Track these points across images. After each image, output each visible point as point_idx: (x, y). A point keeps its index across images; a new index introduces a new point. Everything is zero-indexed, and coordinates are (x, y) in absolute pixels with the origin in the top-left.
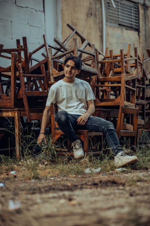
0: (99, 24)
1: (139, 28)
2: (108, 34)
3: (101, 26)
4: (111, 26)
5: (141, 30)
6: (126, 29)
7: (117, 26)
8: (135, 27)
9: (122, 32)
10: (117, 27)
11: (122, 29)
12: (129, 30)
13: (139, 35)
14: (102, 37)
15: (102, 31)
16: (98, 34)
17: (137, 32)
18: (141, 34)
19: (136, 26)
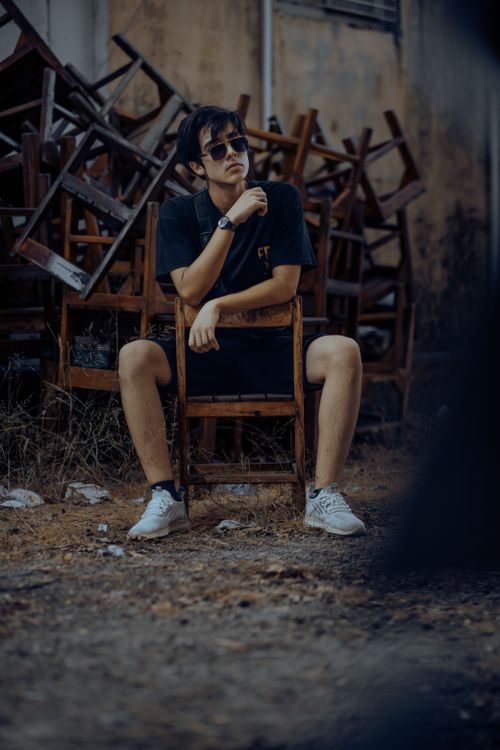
0: (248, 9)
1: (398, 22)
2: (282, 43)
3: (254, 16)
4: (295, 16)
5: (404, 26)
6: (352, 26)
7: (319, 14)
8: (383, 18)
9: (336, 35)
10: (318, 20)
11: (335, 24)
12: (362, 28)
13: (397, 44)
14: (258, 54)
15: (259, 36)
16: (246, 44)
17: (389, 37)
18: (404, 42)
19: (387, 13)
